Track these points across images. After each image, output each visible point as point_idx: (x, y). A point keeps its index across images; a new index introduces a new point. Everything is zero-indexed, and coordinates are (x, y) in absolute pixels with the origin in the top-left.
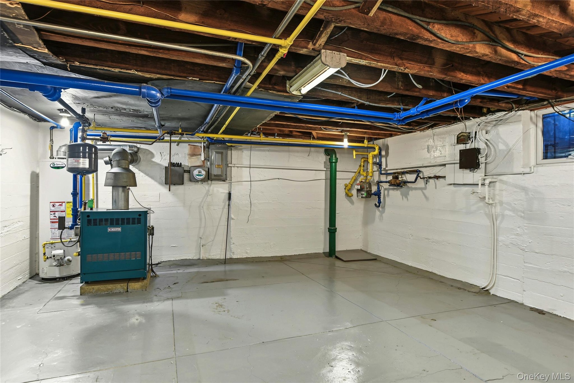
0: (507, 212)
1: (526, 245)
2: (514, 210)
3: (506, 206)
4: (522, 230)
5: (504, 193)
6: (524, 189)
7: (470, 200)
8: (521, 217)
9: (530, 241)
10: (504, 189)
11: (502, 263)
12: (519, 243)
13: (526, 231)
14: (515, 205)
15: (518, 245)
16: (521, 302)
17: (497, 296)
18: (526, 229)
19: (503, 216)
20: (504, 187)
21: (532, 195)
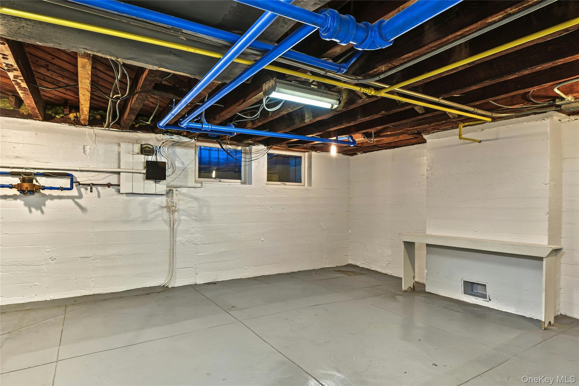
0: (183, 217)
1: (198, 240)
2: (189, 215)
3: (182, 212)
4: (195, 229)
5: (181, 202)
6: (196, 199)
7: (148, 209)
8: (195, 220)
9: (201, 237)
10: (180, 199)
11: (179, 259)
12: (192, 240)
13: (198, 230)
14: (190, 211)
15: (192, 241)
16: (195, 283)
17: (175, 287)
18: (198, 229)
19: (180, 220)
20: (181, 197)
21: (202, 203)
